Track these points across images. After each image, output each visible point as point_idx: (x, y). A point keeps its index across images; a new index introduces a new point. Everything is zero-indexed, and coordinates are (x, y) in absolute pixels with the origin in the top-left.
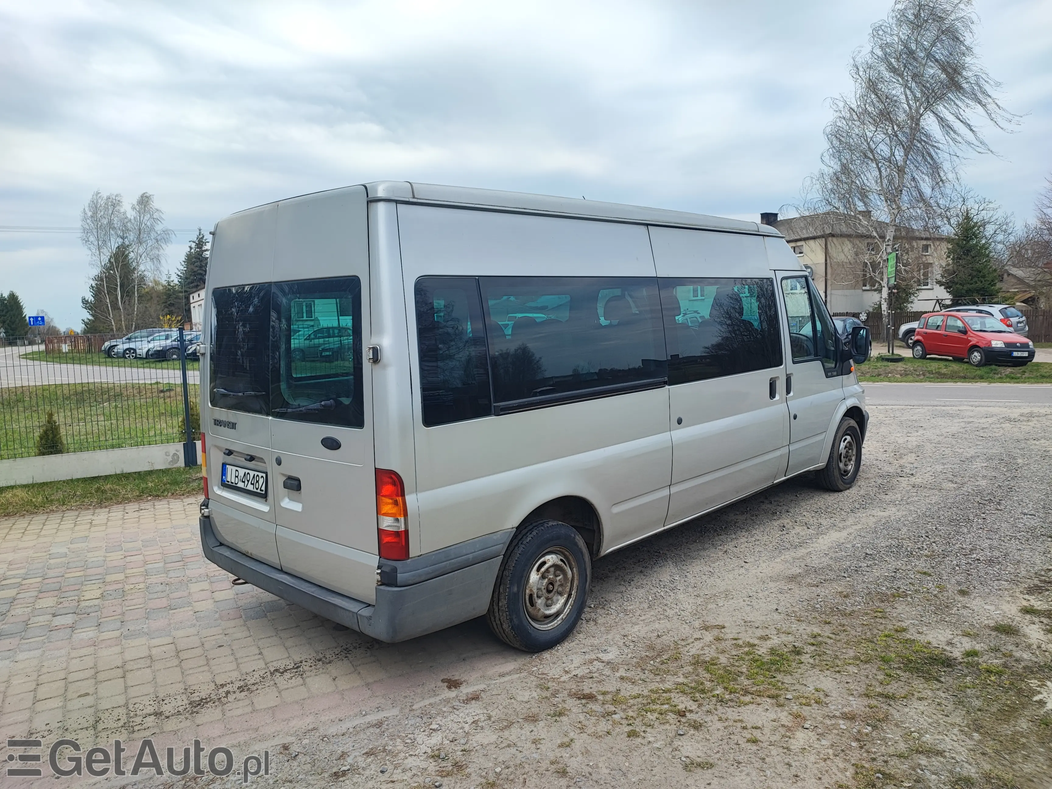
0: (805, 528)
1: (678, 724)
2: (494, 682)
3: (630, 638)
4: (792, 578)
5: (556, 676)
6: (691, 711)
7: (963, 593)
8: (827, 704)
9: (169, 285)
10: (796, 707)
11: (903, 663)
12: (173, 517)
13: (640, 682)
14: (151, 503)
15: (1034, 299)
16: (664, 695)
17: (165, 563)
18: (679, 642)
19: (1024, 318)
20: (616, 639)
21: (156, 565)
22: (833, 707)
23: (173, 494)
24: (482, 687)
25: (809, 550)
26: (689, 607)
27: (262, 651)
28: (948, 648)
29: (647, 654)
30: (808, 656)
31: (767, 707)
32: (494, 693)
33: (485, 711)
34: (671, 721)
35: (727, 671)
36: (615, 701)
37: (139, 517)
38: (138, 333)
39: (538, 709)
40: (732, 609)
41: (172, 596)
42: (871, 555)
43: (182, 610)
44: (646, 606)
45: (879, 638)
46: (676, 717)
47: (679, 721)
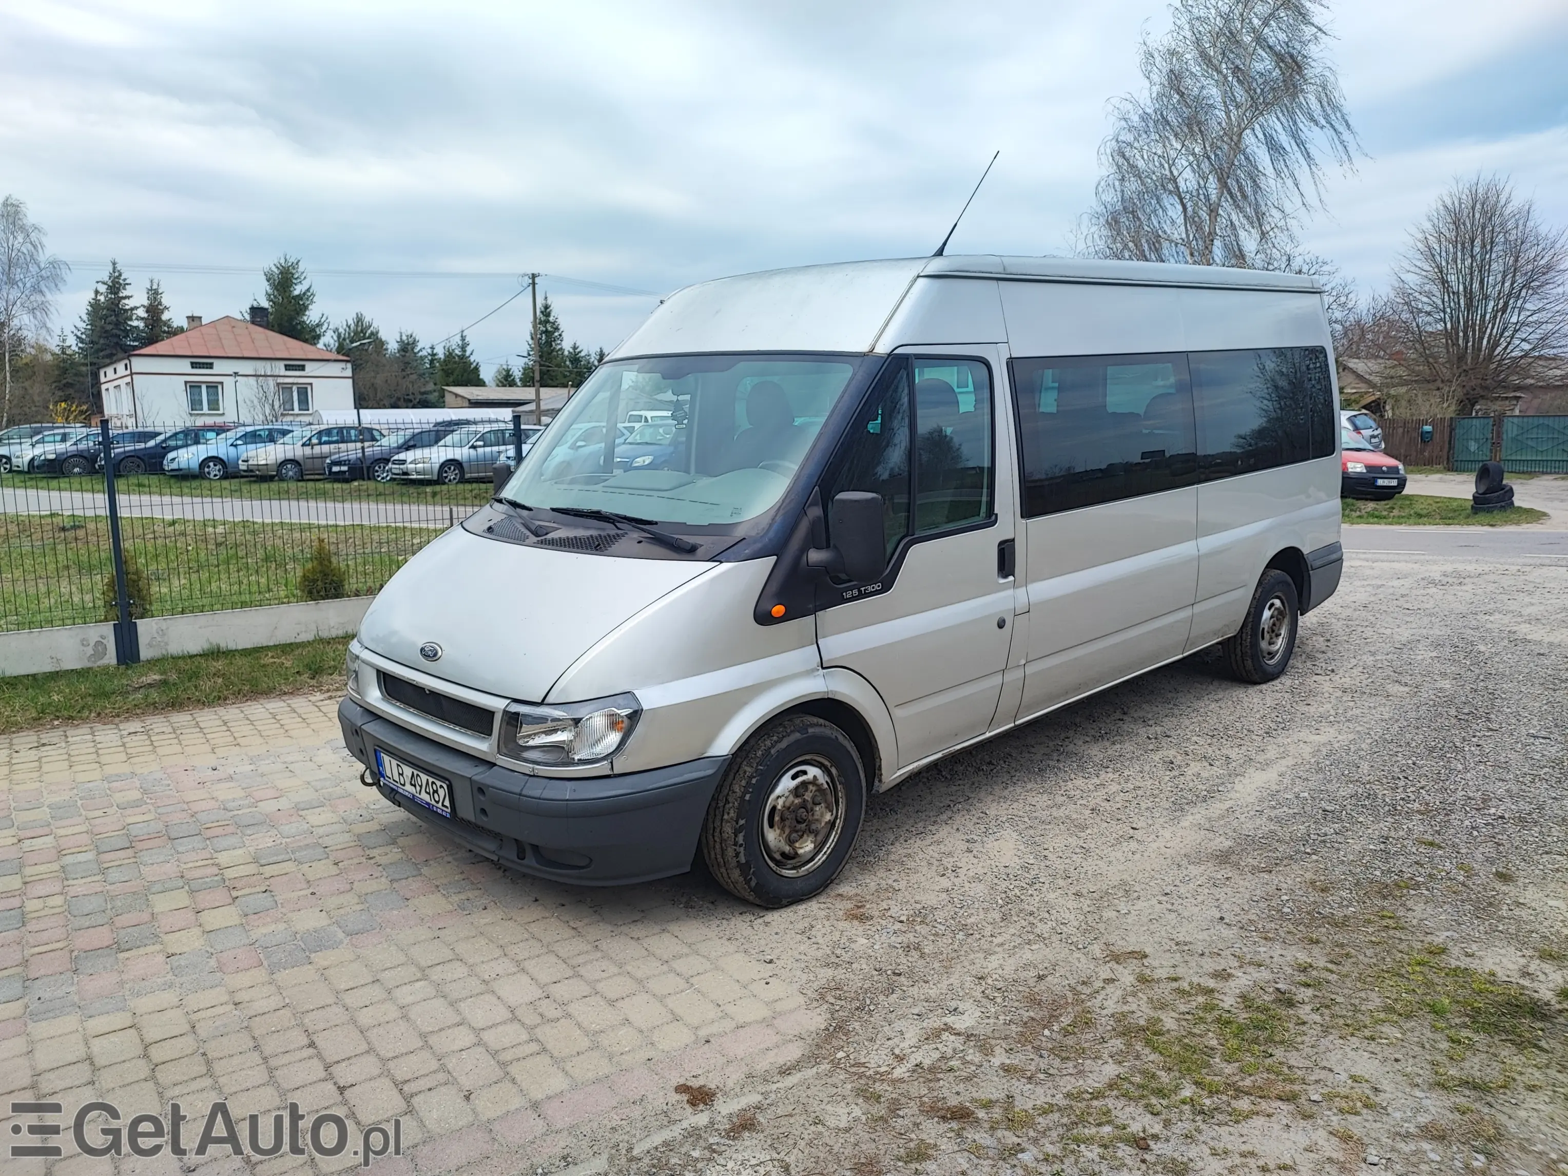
0: (1206, 764)
1: (1144, 1167)
2: (774, 1087)
3: (990, 981)
4: (1223, 858)
5: (883, 1069)
6: (1155, 1137)
7: (1504, 877)
8: (1385, 1108)
9: (64, 353)
10: (1334, 1118)
11: (1468, 1015)
12: (103, 759)
13: (1042, 1076)
14: (59, 732)
15: (1379, 404)
16: (1095, 1103)
17: (99, 853)
18: (1079, 988)
19: (1379, 431)
20: (967, 985)
21: (81, 857)
22: (1398, 1115)
23: (99, 714)
24: (753, 1098)
25: (1228, 804)
26: (1072, 917)
27: (314, 1038)
28: (1526, 982)
29: (1032, 1014)
30: (1308, 1008)
31: (1285, 1121)
32: (780, 1112)
33: (775, 1155)
34: (1129, 1161)
35: (1186, 1047)
36: (1011, 1122)
37: (39, 760)
38: (14, 430)
39: (873, 1145)
40: (1145, 920)
41: (120, 921)
42: (1332, 812)
43: (142, 951)
44: (997, 916)
45: (1409, 969)
46: (1134, 1152)
47: (1143, 1161)
